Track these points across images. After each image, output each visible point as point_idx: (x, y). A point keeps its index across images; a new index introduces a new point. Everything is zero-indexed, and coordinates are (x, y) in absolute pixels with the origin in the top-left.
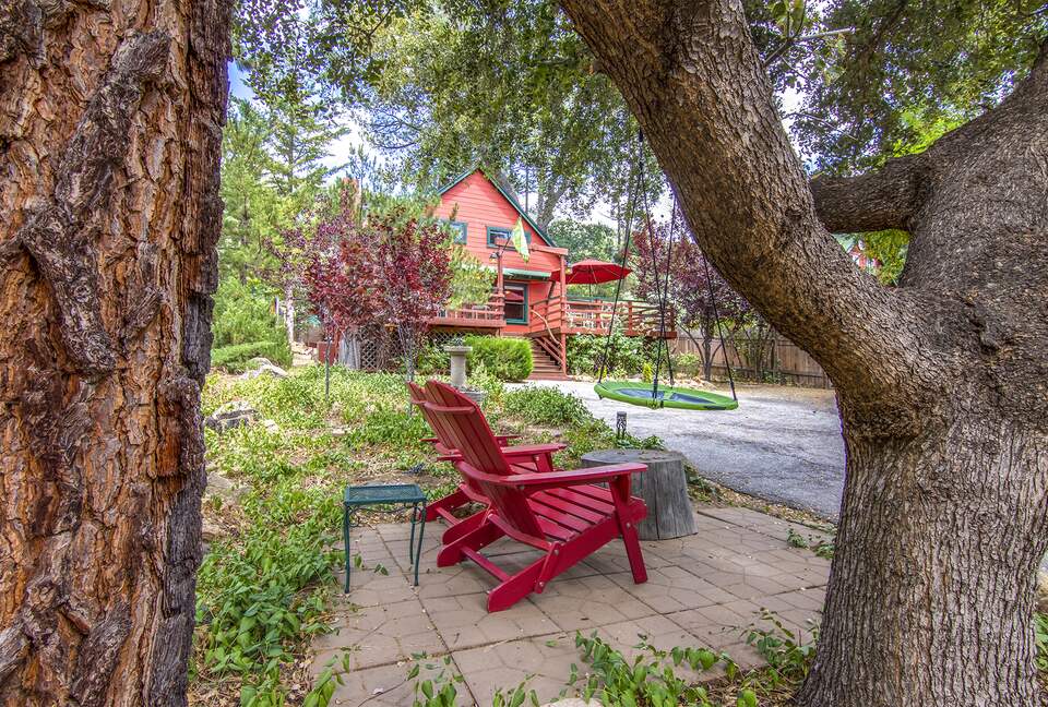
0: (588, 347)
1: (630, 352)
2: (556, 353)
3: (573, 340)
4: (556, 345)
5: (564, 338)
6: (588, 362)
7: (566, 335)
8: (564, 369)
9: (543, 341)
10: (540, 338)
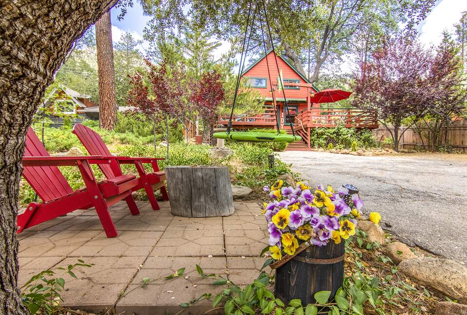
0: (322, 134)
1: (346, 136)
2: (306, 138)
3: (315, 130)
4: (306, 134)
5: (309, 130)
6: (323, 142)
7: (311, 128)
8: (309, 145)
9: (300, 132)
10: (299, 131)
